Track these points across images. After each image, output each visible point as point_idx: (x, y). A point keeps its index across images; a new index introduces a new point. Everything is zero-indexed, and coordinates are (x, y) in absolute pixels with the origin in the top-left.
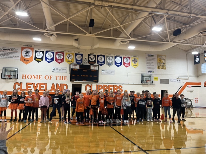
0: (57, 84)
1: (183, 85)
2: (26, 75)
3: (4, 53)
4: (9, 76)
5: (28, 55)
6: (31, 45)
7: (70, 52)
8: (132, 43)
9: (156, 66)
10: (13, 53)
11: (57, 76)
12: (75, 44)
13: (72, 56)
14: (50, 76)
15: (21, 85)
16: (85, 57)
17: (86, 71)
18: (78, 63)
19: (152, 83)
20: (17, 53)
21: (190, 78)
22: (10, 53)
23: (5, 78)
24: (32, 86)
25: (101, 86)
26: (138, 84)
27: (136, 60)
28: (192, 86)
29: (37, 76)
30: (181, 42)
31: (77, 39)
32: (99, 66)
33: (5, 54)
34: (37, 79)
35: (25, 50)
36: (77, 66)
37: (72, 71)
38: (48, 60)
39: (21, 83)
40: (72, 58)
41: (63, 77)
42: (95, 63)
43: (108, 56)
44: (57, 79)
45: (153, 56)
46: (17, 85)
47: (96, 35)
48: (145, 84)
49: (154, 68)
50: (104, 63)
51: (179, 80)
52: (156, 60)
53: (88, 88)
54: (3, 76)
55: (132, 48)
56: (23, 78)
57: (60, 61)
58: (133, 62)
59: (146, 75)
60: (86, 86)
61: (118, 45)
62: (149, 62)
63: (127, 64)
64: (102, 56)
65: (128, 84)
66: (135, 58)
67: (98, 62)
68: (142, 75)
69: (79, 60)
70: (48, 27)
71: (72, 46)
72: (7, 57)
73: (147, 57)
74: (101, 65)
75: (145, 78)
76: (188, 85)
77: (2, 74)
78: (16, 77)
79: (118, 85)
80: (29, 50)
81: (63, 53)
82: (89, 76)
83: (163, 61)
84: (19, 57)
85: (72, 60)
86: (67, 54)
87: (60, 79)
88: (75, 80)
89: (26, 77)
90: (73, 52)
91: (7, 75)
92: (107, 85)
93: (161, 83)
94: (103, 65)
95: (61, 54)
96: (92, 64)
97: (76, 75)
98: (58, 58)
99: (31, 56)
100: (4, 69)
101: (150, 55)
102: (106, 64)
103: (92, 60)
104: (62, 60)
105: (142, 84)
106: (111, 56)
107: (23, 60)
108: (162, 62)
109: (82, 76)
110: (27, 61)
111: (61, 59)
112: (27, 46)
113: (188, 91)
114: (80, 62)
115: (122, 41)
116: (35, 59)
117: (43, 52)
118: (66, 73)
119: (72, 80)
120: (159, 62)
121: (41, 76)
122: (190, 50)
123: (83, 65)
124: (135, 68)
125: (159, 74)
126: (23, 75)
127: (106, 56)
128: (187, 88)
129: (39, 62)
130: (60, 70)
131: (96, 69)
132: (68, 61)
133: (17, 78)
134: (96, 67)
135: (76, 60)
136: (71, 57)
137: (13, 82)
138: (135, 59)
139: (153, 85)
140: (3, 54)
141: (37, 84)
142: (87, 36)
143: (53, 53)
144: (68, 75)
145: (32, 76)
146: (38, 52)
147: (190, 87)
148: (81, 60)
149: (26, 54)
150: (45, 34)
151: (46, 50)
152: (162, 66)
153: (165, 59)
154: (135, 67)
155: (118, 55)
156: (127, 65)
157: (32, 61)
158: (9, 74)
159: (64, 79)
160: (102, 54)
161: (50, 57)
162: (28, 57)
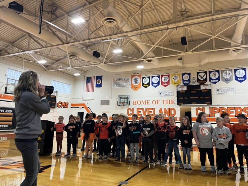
0: (165, 109)
6: (138, 73)
7: (176, 73)
10: (125, 82)
11: (164, 100)
13: (179, 77)
14: (158, 101)
17: (195, 92)
18: (186, 84)
20: (128, 81)
22: (123, 82)
23: (120, 105)
24: (142, 111)
25: (216, 108)
29: (145, 101)
31: (180, 58)
32: (212, 84)
34: (145, 104)
35: (134, 78)
36: (184, 87)
37: (179, 94)
38: (154, 85)
39: (133, 109)
41: (170, 100)
42: (207, 81)
43: (225, 71)
44: (164, 104)
46: (130, 111)
50: (219, 80)
54: (119, 103)
56: (134, 104)
57: (166, 84)
60: (197, 109)
64: (215, 72)
67: (211, 79)
69: (187, 81)
71: (177, 66)
72: (121, 86)
74: (215, 83)
77: (118, 101)
78: (129, 103)
79: (242, 107)
80: (137, 77)
81: (169, 76)
82: (199, 98)
84: (130, 85)
85: (178, 81)
86: (172, 76)
88: (182, 103)
89: (136, 103)
90: (179, 73)
91: (122, 103)
94: (217, 82)
95: (167, 77)
96: (203, 84)
98: (164, 81)
99: (139, 83)
100: (120, 97)
102: (222, 80)
103: (202, 78)
104: (168, 83)
106: (228, 70)
107: (133, 88)
109: (190, 98)
110: (136, 88)
111: (167, 81)
112: (136, 74)
114: (188, 82)
116: (143, 85)
117: (149, 77)
118: (172, 97)
119: (180, 103)
121: (148, 101)
123: (191, 86)
126: (134, 101)
127: (221, 71)
129: (146, 87)
130: (166, 94)
131: (208, 88)
132: (175, 83)
133: (129, 105)
134: (208, 86)
135: (183, 81)
136: (178, 79)
137: (126, 108)
140: (118, 84)
141: (146, 109)
143: (159, 77)
144: (175, 98)
145: (141, 102)
146: (145, 78)
148: (189, 80)
149: (135, 81)
151: (152, 75)
155: (240, 67)
157: (140, 87)
158: (123, 102)
159: (171, 103)
160: (215, 69)
161: (155, 81)
162: (136, 84)
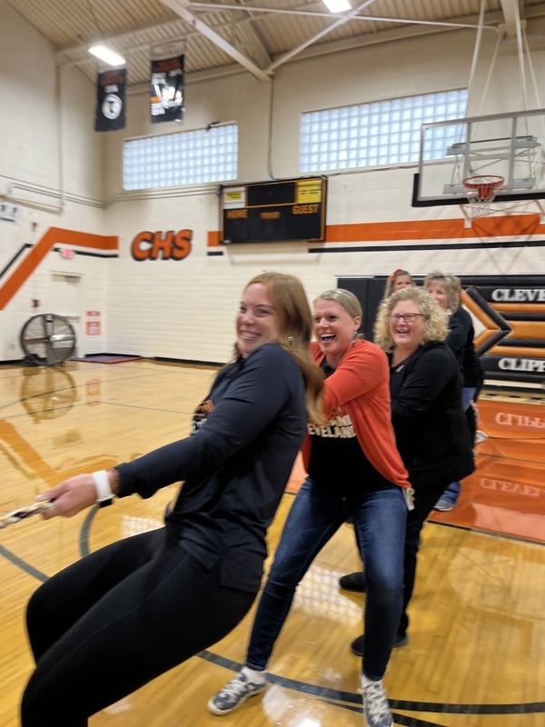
1: (35, 243)
21: (69, 207)
28: (78, 253)
51: (10, 206)
76: (57, 245)
113: (56, 276)
128: (51, 262)
147: (67, 257)
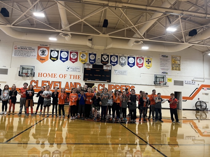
0: (71, 83)
1: (199, 88)
2: (41, 73)
3: (22, 51)
4: (26, 74)
5: (43, 55)
6: (47, 45)
7: (84, 52)
8: (145, 43)
9: (170, 67)
10: (30, 52)
11: (71, 75)
12: (89, 44)
13: (86, 56)
14: (65, 75)
15: (37, 82)
16: (98, 57)
17: (99, 71)
18: (91, 63)
19: (166, 84)
20: (34, 52)
21: (206, 80)
22: (27, 52)
23: (23, 76)
25: (113, 85)
26: (151, 85)
27: (150, 60)
28: (208, 89)
29: (52, 74)
30: (197, 42)
31: (91, 39)
32: (112, 66)
33: (23, 53)
34: (52, 77)
35: (42, 49)
36: (90, 65)
37: (86, 71)
38: (63, 59)
39: (38, 80)
40: (86, 58)
41: (76, 76)
42: (108, 63)
44: (71, 78)
45: (167, 57)
46: (33, 83)
47: (110, 35)
48: (158, 85)
49: (167, 70)
50: (117, 64)
51: (194, 82)
52: (170, 61)
53: (101, 88)
54: (20, 74)
55: (145, 48)
56: (39, 76)
57: (74, 61)
58: (147, 62)
59: (160, 76)
60: (99, 85)
61: (131, 45)
62: (163, 63)
63: (140, 64)
64: (115, 56)
65: (141, 85)
66: (148, 58)
67: (111, 62)
68: (155, 76)
69: (93, 60)
70: (63, 27)
71: (86, 46)
72: (25, 55)
73: (161, 57)
74: (114, 65)
75: (158, 79)
76: (203, 88)
77: (19, 71)
79: (130, 86)
80: (45, 49)
81: (77, 53)
82: (102, 76)
83: (178, 62)
84: (35, 56)
85: (85, 59)
86: (80, 53)
87: (74, 78)
88: (88, 79)
89: (41, 75)
90: (87, 52)
91: (24, 73)
92: (120, 85)
93: (174, 85)
94: (115, 65)
96: (105, 64)
97: (89, 75)
98: (73, 57)
99: (47, 55)
100: (22, 67)
101: (165, 56)
102: (119, 64)
103: (105, 60)
104: (76, 60)
105: (155, 85)
106: (124, 57)
107: (39, 59)
108: (176, 63)
109: (94, 75)
110: (43, 60)
111: (75, 58)
112: (43, 45)
113: (203, 94)
114: (93, 62)
115: (135, 42)
116: (50, 58)
117: (58, 52)
118: (79, 72)
119: (85, 79)
120: (174, 63)
121: (55, 75)
122: (207, 51)
123: (96, 65)
124: (149, 69)
125: (173, 75)
126: (39, 73)
127: (119, 56)
128: (202, 91)
129: (54, 61)
130: (74, 69)
131: (109, 68)
132: (82, 61)
133: (34, 76)
134: (109, 67)
135: (90, 60)
137: (29, 79)
138: (148, 60)
139: (166, 86)
140: (21, 53)
141: (52, 82)
142: (100, 36)
143: (68, 52)
144: (82, 74)
145: (48, 74)
146: (53, 51)
147: (205, 90)
148: (95, 60)
149: (42, 53)
150: (60, 34)
151: (61, 50)
152: (176, 67)
153: (180, 60)
154: (148, 67)
155: (131, 56)
156: (140, 66)
157: (48, 60)
158: (26, 72)
159: (77, 78)
160: (115, 54)
161: (64, 56)
162: (43, 56)
